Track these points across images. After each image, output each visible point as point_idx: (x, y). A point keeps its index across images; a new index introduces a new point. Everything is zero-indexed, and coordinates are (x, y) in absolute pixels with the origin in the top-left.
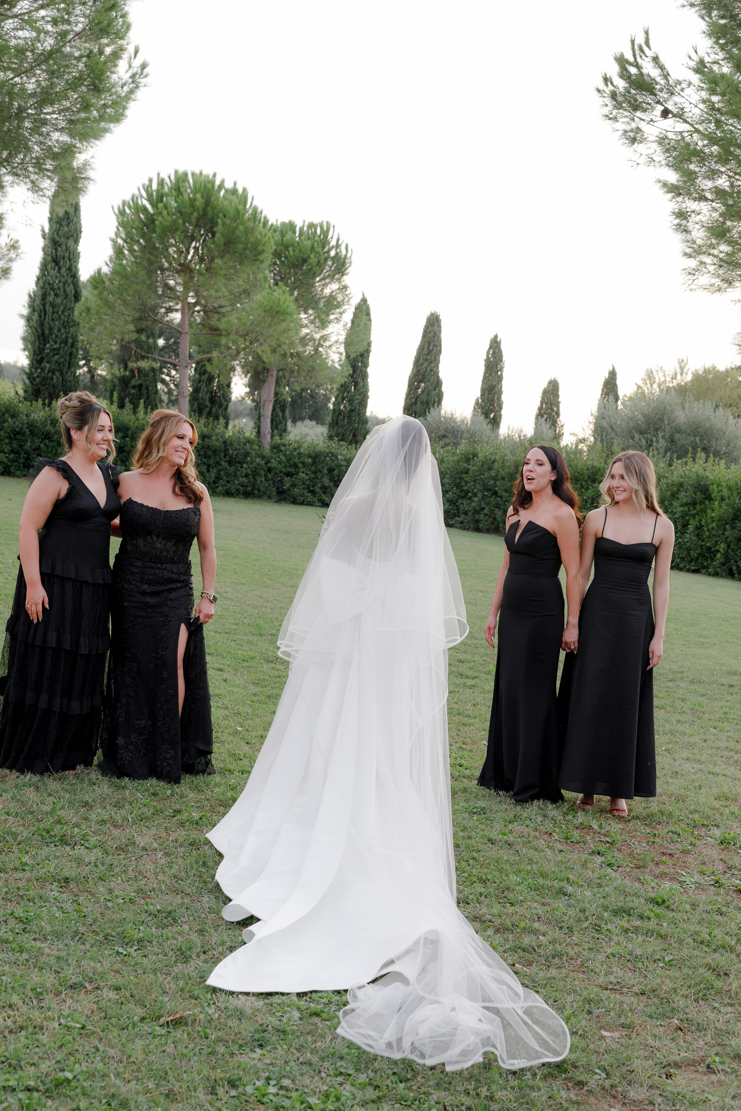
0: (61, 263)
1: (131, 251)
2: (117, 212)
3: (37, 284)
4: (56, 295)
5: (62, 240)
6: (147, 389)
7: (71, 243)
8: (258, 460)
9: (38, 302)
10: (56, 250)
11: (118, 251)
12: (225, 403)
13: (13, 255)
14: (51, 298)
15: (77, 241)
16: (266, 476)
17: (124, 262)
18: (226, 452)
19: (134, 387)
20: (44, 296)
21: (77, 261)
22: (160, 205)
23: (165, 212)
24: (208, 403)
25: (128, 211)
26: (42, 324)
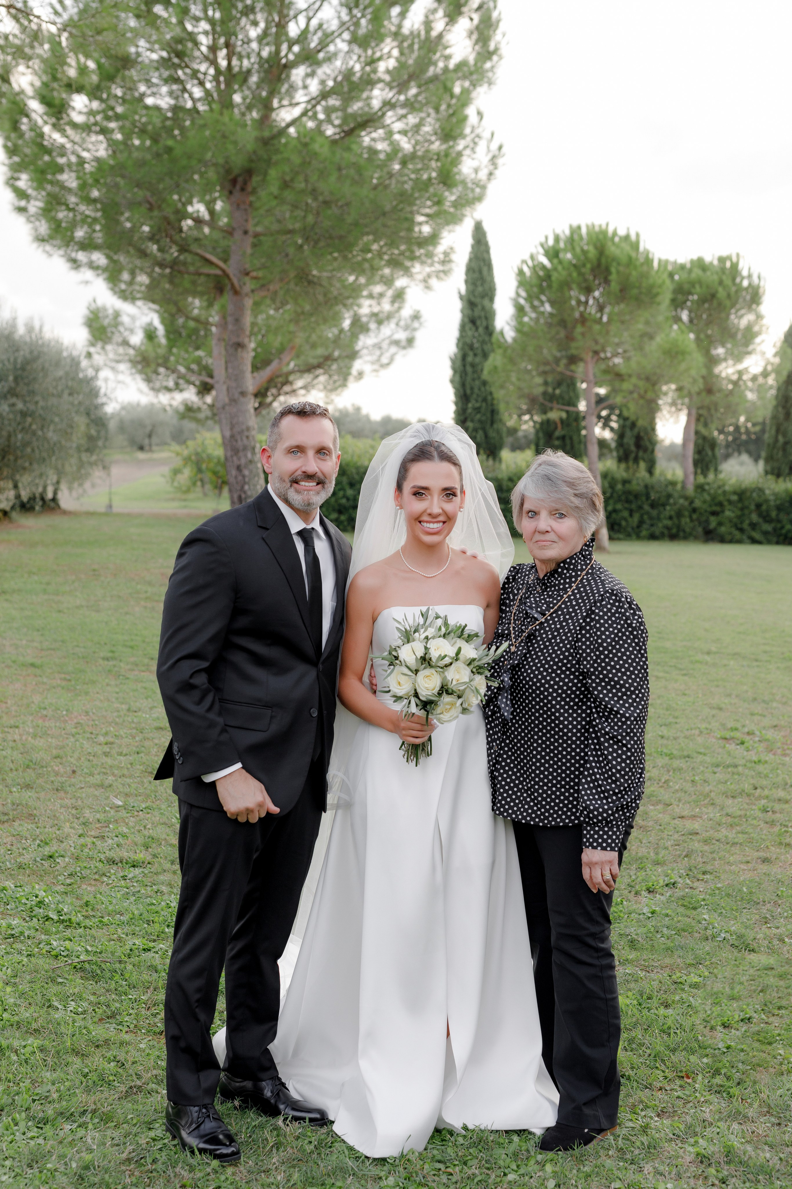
0: (478, 323)
1: (534, 308)
2: (516, 270)
3: (457, 345)
4: (475, 355)
5: (477, 300)
6: (571, 438)
7: (486, 302)
8: (681, 501)
9: (459, 363)
10: (473, 310)
11: (520, 310)
12: (650, 448)
13: (416, 324)
14: (470, 359)
15: (492, 299)
16: (691, 517)
17: (526, 319)
18: (648, 496)
19: (558, 438)
20: (464, 357)
21: (493, 319)
22: (555, 261)
23: (560, 268)
24: (633, 448)
25: (526, 269)
26: (463, 385)
